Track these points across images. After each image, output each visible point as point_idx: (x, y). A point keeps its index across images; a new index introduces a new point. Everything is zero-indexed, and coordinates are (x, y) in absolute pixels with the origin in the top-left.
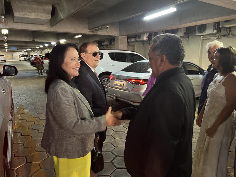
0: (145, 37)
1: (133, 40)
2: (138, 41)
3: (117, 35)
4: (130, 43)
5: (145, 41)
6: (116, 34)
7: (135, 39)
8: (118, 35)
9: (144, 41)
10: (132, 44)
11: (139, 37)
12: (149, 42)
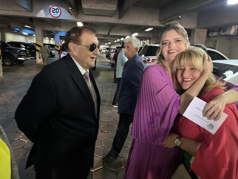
0: (233, 31)
1: (215, 34)
2: (222, 36)
3: (194, 27)
4: (212, 38)
5: (233, 36)
6: (192, 27)
7: (218, 33)
9: (230, 36)
10: (214, 39)
11: (224, 31)
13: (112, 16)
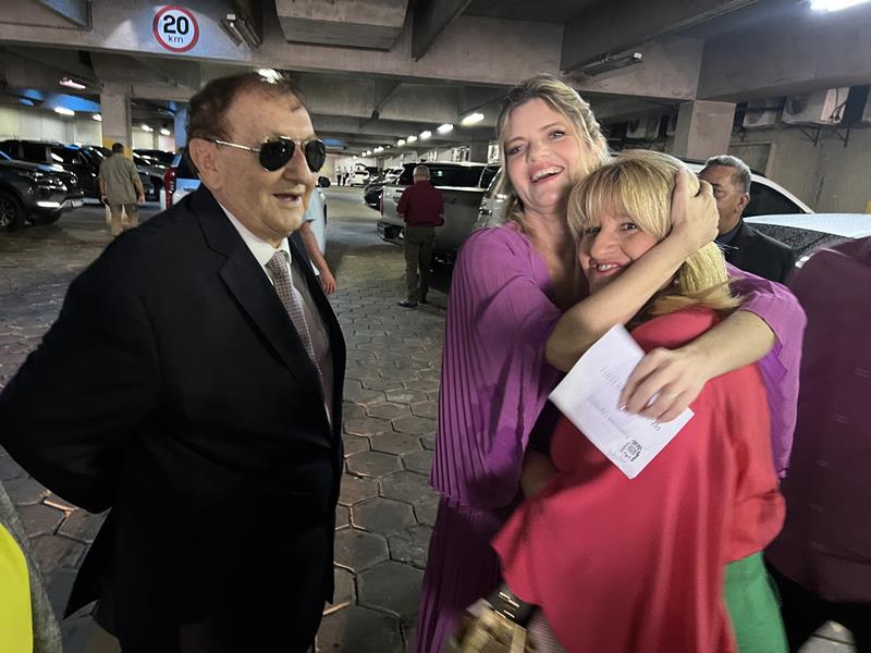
0: (828, 109)
1: (765, 119)
2: (790, 126)
3: (688, 94)
4: (751, 136)
5: (827, 127)
6: (679, 94)
7: (774, 115)
8: (690, 98)
9: (818, 127)
10: (762, 138)
11: (797, 109)
12: (843, 133)
13: (387, 50)
